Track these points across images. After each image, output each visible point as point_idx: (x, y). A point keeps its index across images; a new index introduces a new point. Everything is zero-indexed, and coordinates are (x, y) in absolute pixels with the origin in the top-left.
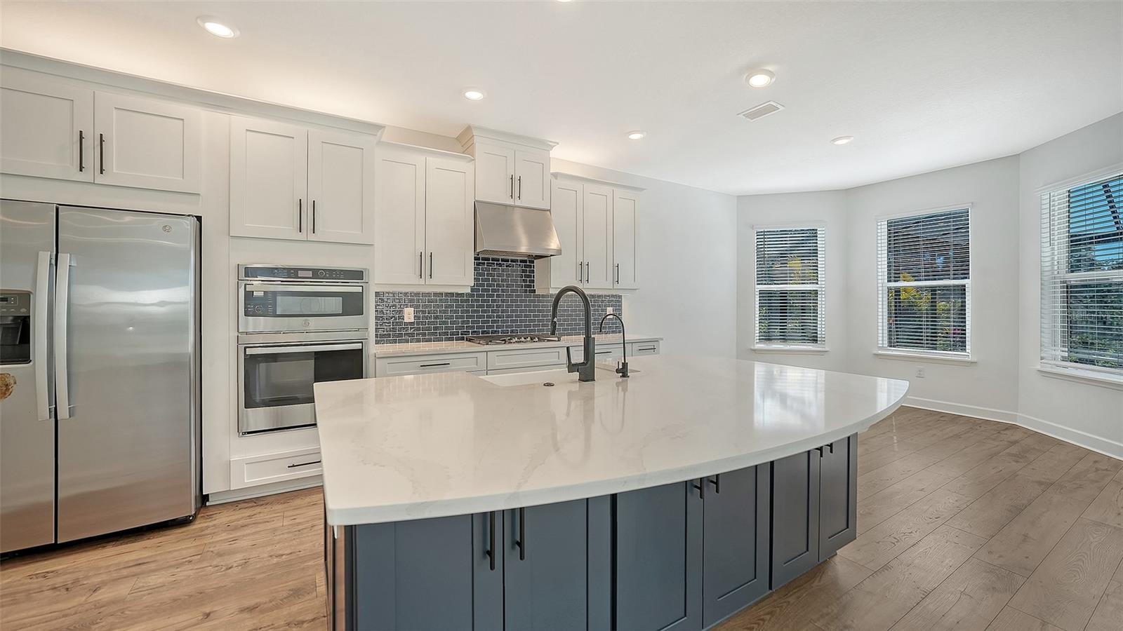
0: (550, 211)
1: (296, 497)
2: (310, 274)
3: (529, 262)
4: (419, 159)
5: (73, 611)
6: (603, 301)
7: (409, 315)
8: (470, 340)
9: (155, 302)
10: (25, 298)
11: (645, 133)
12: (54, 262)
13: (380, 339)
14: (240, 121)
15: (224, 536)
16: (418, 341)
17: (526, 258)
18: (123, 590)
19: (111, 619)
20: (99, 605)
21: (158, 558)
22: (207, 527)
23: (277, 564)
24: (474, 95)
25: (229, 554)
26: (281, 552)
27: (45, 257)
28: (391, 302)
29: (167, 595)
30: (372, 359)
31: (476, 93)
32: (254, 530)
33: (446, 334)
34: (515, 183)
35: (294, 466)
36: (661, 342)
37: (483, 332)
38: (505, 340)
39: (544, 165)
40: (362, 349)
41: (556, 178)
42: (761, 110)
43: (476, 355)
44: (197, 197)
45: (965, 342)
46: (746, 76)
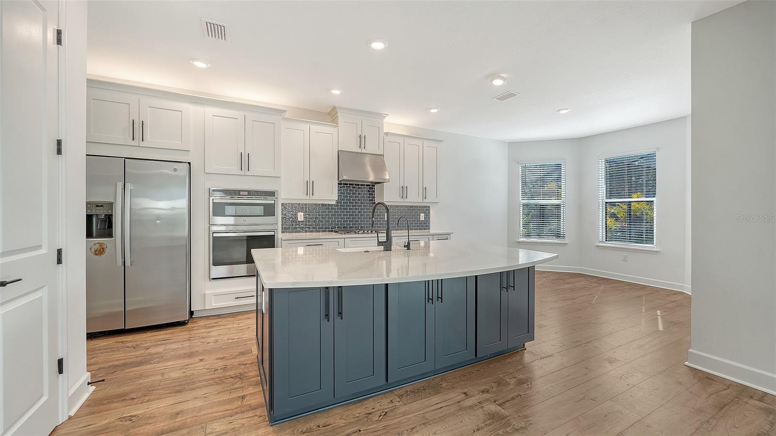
0: (383, 155)
1: (240, 315)
2: (246, 193)
3: (372, 186)
4: (305, 126)
5: (140, 356)
6: (418, 210)
7: (301, 216)
8: (336, 232)
9: (169, 208)
10: (111, 205)
11: (439, 109)
12: (123, 188)
13: (285, 230)
15: (204, 330)
16: (306, 232)
17: (370, 184)
18: (160, 349)
19: (158, 359)
20: (150, 354)
21: (173, 338)
22: (195, 326)
23: (232, 342)
24: (336, 92)
25: (207, 337)
26: (234, 338)
27: (120, 185)
28: (291, 209)
29: (182, 352)
30: (280, 241)
31: (337, 91)
32: (219, 328)
33: (322, 228)
34: (362, 139)
35: (238, 298)
37: (344, 227)
38: (355, 232)
39: (380, 128)
40: (274, 235)
41: (387, 136)
42: (506, 96)
43: (338, 240)
44: (188, 152)
45: (653, 238)
46: (489, 80)
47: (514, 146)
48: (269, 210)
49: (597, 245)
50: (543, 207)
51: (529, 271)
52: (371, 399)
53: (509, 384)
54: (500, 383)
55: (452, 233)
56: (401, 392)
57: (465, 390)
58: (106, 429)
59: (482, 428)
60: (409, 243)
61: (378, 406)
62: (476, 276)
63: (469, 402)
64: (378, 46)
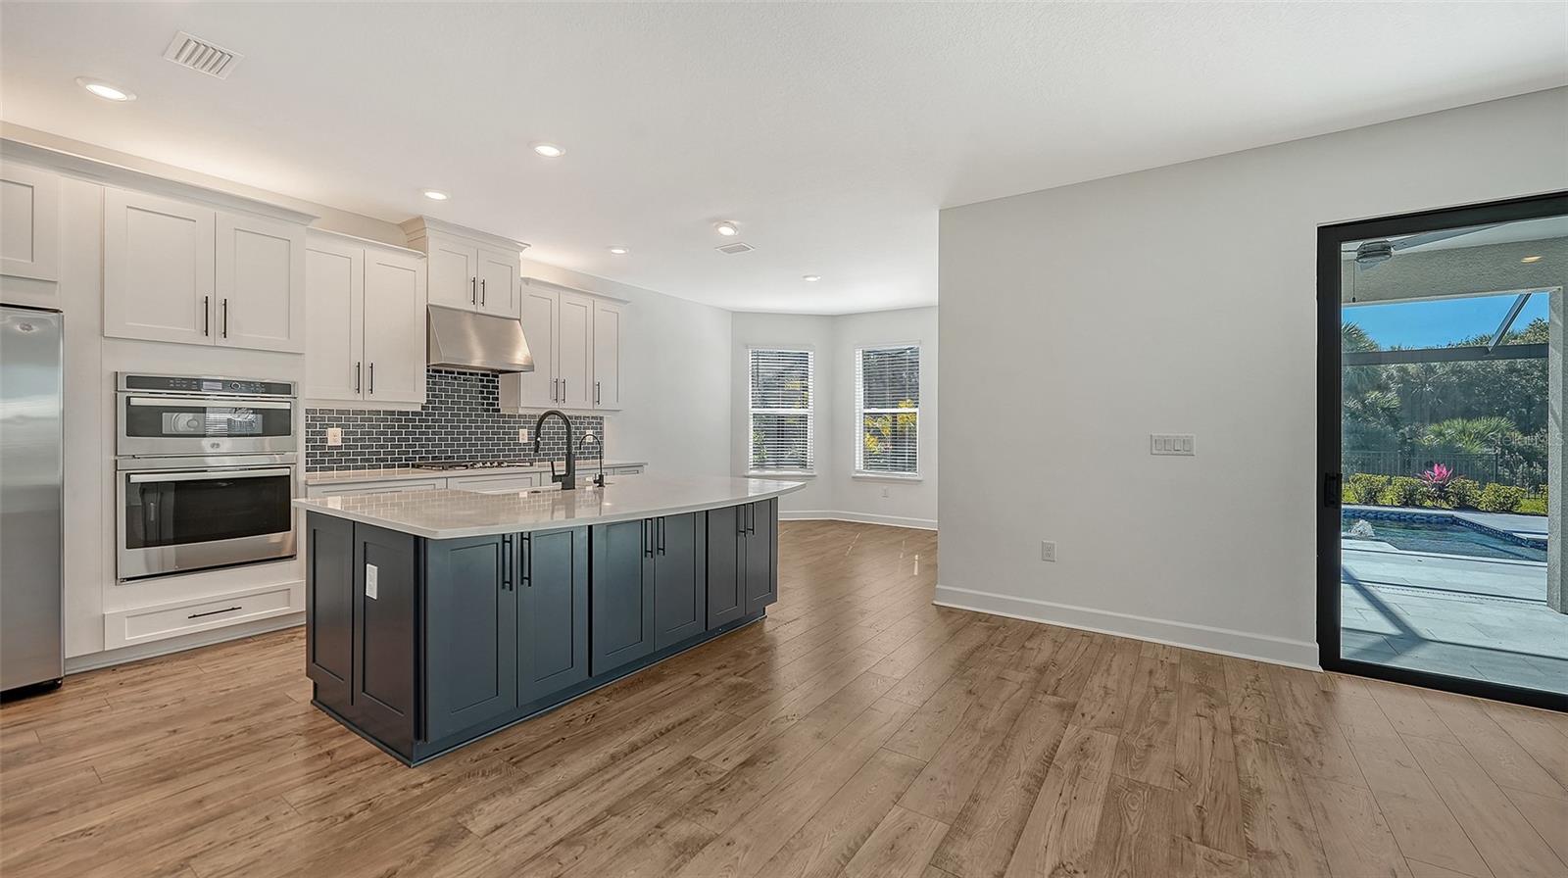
0: (515, 319)
2: (218, 385)
3: (490, 378)
4: (356, 251)
6: (581, 423)
7: (334, 437)
8: (416, 467)
13: (310, 465)
14: (118, 195)
15: (124, 691)
17: (484, 372)
24: (435, 197)
28: (319, 420)
30: (301, 487)
31: (439, 194)
33: (385, 459)
34: (477, 288)
35: (195, 616)
36: (645, 466)
37: (433, 458)
38: (466, 466)
39: (513, 269)
40: (289, 476)
41: (527, 284)
42: (734, 248)
43: (432, 482)
44: (52, 285)
45: (915, 463)
46: (714, 225)
47: (739, 318)
48: (276, 424)
49: (853, 475)
50: (781, 418)
51: (771, 504)
52: (565, 708)
53: (750, 655)
54: (738, 656)
55: (647, 464)
56: (608, 691)
57: (697, 672)
58: (36, 857)
59: (724, 700)
60: (601, 477)
61: (578, 711)
62: (707, 511)
63: (703, 682)
64: (548, 151)
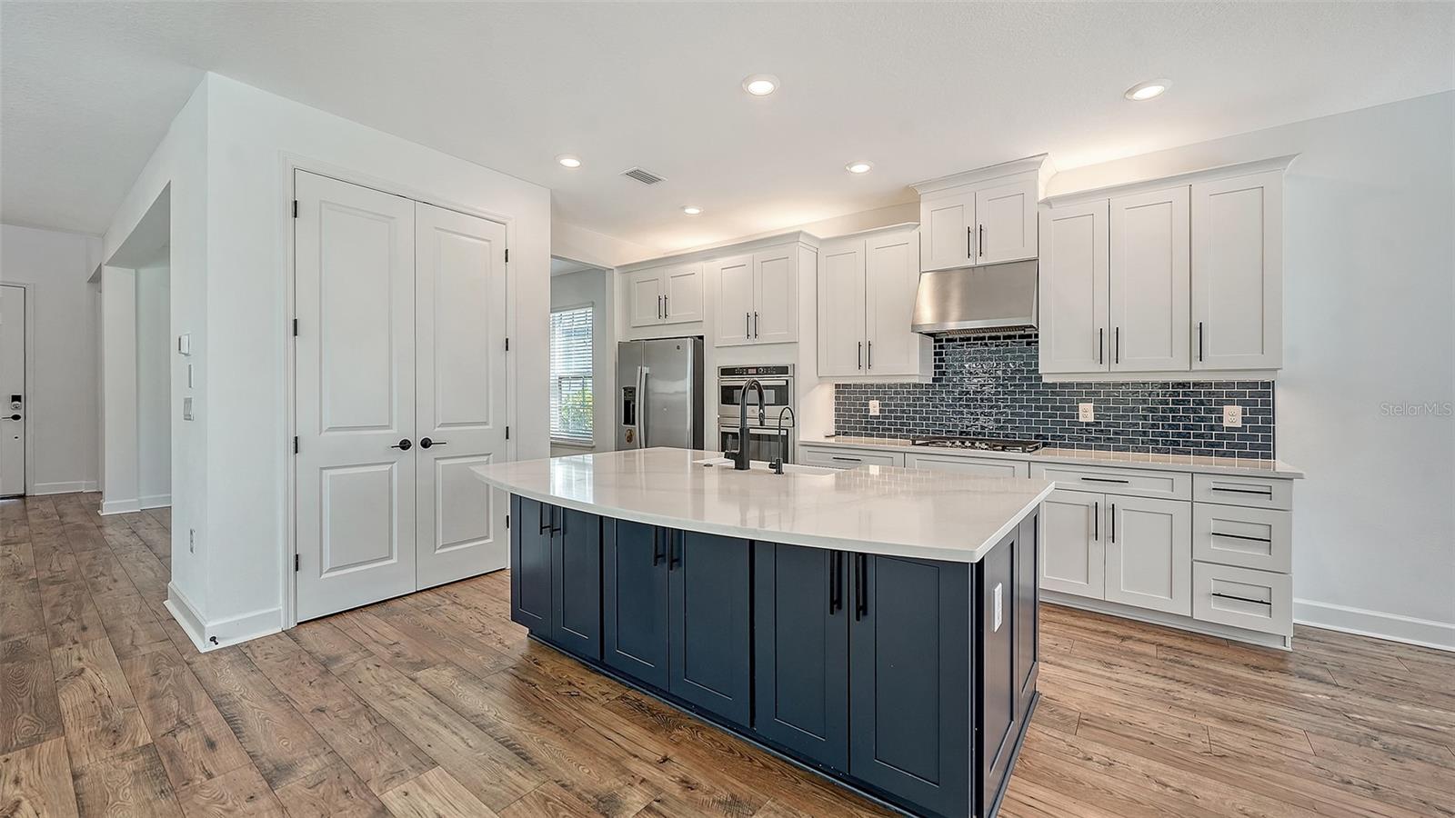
2: (755, 371)
4: (860, 244)
7: (874, 407)
34: (974, 235)
39: (1026, 194)
41: (1048, 207)
44: (702, 323)
